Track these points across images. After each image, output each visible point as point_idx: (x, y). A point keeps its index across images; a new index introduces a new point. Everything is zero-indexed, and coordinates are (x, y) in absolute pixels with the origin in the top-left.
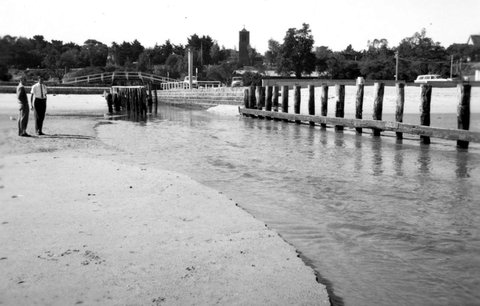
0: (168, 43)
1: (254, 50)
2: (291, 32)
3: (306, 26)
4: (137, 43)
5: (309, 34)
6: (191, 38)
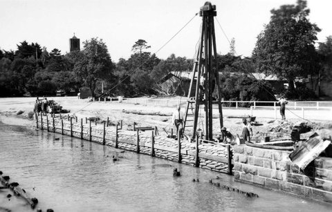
6: (20, 45)
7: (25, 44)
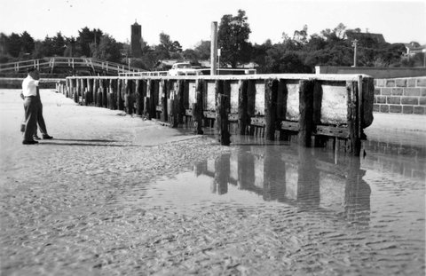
0: (59, 35)
1: (145, 43)
2: (226, 19)
3: (242, 13)
4: (26, 35)
5: (246, 21)
6: (81, 31)
7: (86, 30)
